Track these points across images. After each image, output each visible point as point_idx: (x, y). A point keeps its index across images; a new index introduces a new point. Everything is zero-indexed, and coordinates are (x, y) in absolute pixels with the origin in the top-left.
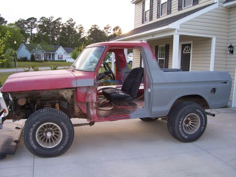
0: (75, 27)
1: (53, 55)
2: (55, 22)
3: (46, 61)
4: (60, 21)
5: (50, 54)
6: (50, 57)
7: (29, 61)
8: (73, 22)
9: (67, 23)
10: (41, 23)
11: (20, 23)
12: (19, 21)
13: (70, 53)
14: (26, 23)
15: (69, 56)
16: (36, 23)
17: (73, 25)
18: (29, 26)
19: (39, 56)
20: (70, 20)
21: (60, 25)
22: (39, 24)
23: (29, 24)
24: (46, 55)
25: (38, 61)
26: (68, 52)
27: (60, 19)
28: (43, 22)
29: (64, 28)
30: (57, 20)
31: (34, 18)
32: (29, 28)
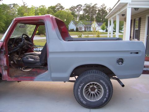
0: (106, 9)
1: (90, 27)
2: (93, 7)
3: (85, 31)
4: (96, 6)
5: (88, 27)
6: (88, 29)
7: (75, 31)
8: (105, 6)
9: (101, 7)
10: (85, 8)
11: (72, 9)
12: (72, 7)
13: (100, 26)
14: (76, 8)
15: (100, 28)
16: (82, 8)
17: (105, 8)
18: (78, 10)
19: (81, 28)
20: (103, 5)
21: (96, 8)
22: (83, 8)
23: (77, 9)
24: (85, 28)
25: (80, 31)
26: (99, 25)
27: (96, 4)
28: (86, 7)
29: (99, 10)
30: (95, 5)
31: (80, 5)
32: (77, 11)
